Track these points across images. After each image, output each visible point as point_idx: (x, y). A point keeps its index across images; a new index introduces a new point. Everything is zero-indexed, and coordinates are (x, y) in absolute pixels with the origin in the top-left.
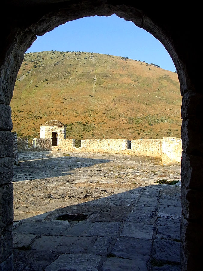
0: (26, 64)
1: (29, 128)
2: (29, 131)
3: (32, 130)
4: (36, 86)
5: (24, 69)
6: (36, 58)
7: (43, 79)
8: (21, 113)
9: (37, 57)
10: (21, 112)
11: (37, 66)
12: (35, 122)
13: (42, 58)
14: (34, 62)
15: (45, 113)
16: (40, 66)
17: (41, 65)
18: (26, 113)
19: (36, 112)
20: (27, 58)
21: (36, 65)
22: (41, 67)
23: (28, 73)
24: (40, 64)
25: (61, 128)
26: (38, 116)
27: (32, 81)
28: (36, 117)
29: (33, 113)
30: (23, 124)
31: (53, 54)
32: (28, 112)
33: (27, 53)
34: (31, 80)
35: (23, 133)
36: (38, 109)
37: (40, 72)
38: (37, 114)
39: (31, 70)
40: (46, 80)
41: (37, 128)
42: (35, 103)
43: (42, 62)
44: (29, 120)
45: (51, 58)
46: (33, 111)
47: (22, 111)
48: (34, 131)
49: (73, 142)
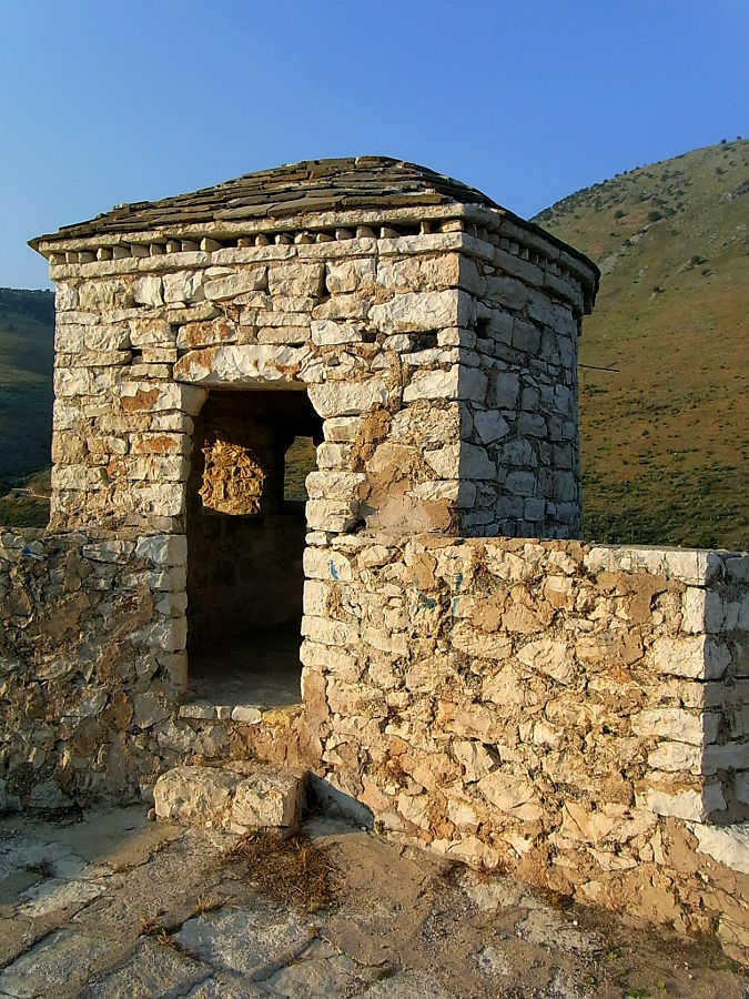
0: (620, 215)
1: (627, 452)
2: (626, 463)
3: (638, 459)
4: (657, 290)
5: (613, 234)
6: (659, 182)
7: (686, 259)
8: (597, 398)
9: (664, 178)
10: (597, 391)
11: (662, 212)
12: (650, 427)
13: (681, 178)
14: (650, 201)
15: (691, 391)
16: (674, 213)
17: (680, 205)
18: (619, 394)
19: (658, 391)
20: (623, 190)
21: (657, 209)
22: (679, 213)
23: (628, 244)
24: (673, 205)
25: (388, 274)
26: (662, 404)
27: (642, 272)
28: (656, 409)
29: (646, 393)
30: (605, 439)
31: (726, 156)
32: (624, 390)
33: (625, 173)
34: (637, 272)
35: (604, 470)
36: (663, 376)
37: (674, 233)
38: (661, 396)
39: (639, 232)
40: (697, 260)
41: (660, 451)
42: (650, 354)
43: (681, 193)
44: (626, 421)
45: (720, 171)
46: (642, 388)
47: (603, 388)
48: (647, 463)
49: (691, 658)
